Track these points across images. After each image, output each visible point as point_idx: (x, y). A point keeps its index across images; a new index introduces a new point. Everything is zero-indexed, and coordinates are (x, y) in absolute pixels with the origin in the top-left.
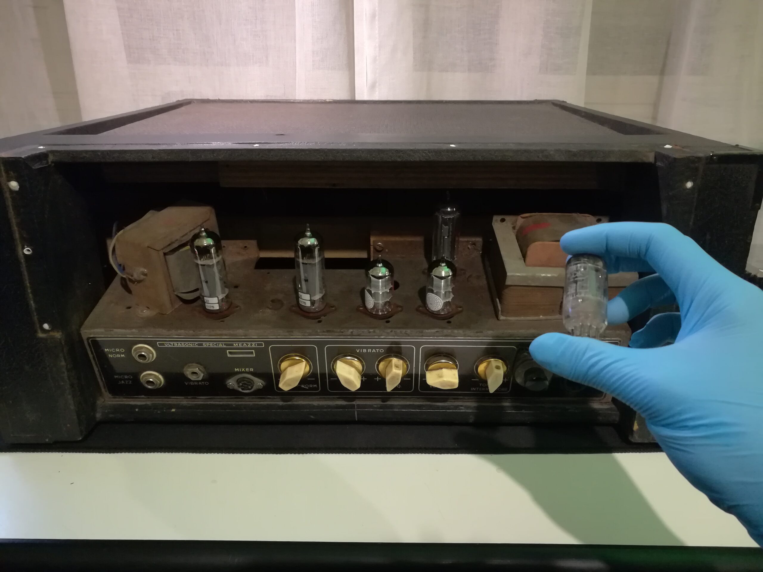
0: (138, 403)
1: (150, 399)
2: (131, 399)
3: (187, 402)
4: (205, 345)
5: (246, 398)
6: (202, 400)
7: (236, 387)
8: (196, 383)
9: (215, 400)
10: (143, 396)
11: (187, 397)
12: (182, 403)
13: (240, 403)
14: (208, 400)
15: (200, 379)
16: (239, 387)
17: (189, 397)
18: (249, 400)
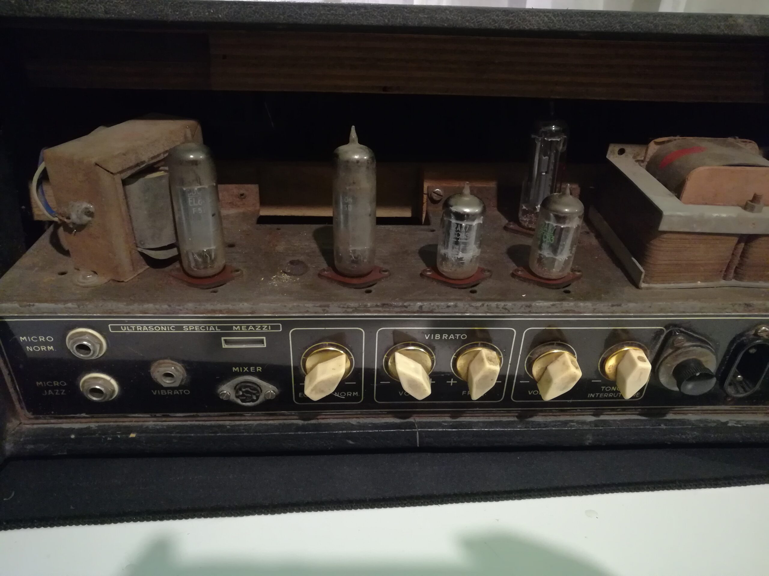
0: (77, 426)
1: (94, 420)
2: (65, 420)
3: (154, 423)
4: (187, 328)
5: (248, 415)
6: (177, 419)
7: (233, 397)
8: (170, 392)
9: (199, 419)
10: (84, 415)
11: (155, 414)
12: (147, 424)
13: (238, 423)
14: (188, 419)
15: (177, 384)
16: (237, 397)
17: (158, 415)
18: (251, 418)
